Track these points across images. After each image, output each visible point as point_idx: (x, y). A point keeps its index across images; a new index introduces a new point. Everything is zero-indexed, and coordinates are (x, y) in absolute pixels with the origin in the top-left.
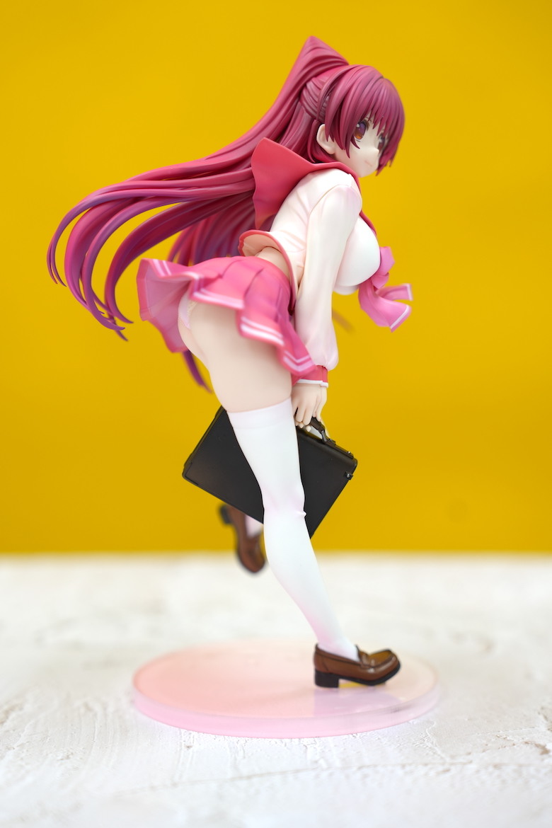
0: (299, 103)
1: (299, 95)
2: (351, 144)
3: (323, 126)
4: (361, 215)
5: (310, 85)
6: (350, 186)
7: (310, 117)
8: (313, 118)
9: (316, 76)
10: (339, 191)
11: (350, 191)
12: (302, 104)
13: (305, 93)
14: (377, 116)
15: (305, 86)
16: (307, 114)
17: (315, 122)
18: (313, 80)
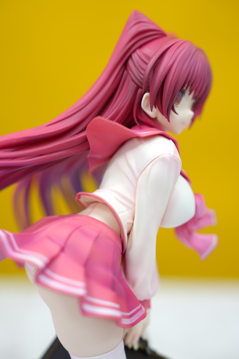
0: (126, 72)
1: (126, 64)
2: (172, 112)
3: (147, 94)
4: (182, 174)
5: (135, 56)
6: (172, 154)
7: (135, 86)
8: (138, 87)
9: (140, 47)
10: (163, 160)
11: (173, 159)
12: (128, 73)
13: (130, 62)
14: (193, 86)
15: (130, 56)
16: (133, 83)
17: (140, 90)
18: (138, 51)
